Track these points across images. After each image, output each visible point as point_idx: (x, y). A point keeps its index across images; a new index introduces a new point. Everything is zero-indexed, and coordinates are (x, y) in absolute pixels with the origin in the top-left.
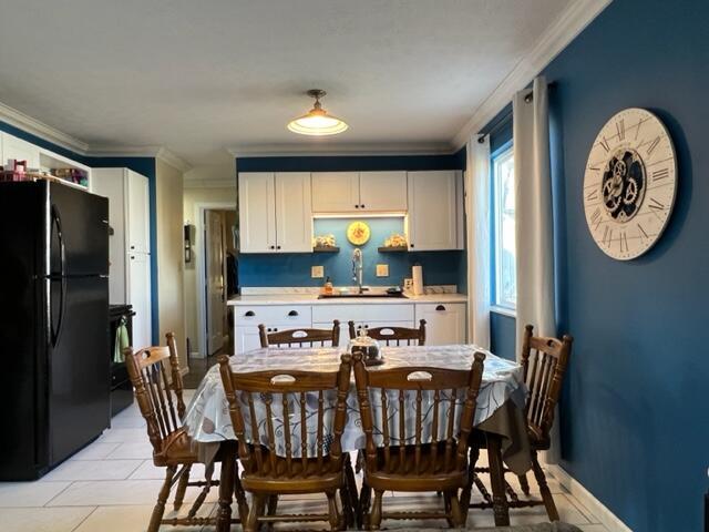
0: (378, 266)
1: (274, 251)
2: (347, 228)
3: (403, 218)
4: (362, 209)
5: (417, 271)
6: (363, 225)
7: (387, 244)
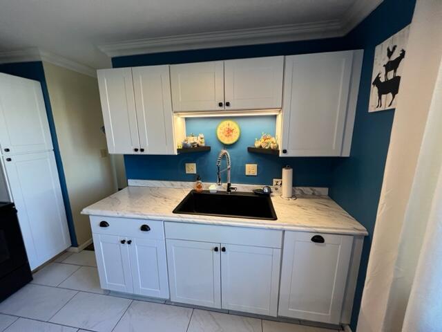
0: (247, 165)
1: (139, 153)
2: (217, 127)
3: (275, 116)
4: (227, 108)
5: (287, 174)
6: (233, 125)
7: (257, 145)
